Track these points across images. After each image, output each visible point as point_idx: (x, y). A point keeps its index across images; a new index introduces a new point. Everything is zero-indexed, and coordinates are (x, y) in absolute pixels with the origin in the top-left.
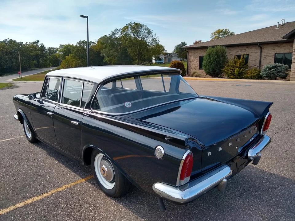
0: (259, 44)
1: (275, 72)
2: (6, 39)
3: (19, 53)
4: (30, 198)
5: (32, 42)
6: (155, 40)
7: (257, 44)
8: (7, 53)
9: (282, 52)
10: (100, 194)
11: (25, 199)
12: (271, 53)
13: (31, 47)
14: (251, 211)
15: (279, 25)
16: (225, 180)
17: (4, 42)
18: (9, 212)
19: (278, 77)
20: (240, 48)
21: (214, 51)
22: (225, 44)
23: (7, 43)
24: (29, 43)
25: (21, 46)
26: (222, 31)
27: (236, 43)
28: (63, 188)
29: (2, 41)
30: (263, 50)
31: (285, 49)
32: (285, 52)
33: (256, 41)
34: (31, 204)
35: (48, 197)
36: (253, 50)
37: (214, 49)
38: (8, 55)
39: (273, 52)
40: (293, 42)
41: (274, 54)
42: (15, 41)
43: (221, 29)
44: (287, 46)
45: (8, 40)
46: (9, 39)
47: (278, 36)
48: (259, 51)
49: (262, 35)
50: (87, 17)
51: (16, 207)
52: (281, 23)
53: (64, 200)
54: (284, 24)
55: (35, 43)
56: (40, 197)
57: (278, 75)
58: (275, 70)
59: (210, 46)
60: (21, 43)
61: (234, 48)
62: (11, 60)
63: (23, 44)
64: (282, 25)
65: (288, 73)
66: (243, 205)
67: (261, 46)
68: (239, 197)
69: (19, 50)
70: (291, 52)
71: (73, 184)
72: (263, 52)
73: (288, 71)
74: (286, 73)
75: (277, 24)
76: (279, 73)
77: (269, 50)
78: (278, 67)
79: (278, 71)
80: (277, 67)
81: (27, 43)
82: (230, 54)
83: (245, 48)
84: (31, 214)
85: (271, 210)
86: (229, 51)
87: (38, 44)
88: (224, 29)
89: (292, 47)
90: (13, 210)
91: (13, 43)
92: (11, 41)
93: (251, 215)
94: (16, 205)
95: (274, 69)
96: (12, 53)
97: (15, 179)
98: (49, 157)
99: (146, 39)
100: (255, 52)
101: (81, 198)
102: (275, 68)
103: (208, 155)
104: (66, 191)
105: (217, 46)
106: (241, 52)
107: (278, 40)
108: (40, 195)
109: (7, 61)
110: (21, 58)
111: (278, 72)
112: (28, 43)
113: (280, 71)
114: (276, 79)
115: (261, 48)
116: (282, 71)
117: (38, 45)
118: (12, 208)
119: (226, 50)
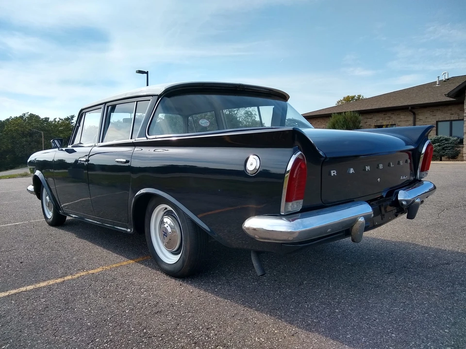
0: (410, 108)
1: (439, 148)
2: (25, 114)
3: (42, 133)
4: (45, 281)
5: (63, 117)
6: (249, 113)
7: (408, 108)
8: (24, 135)
9: (447, 119)
10: (158, 275)
11: (36, 282)
12: (430, 120)
13: (61, 126)
14: (409, 288)
15: (440, 81)
16: (362, 220)
17: (21, 117)
18: (8, 296)
19: (443, 156)
20: (382, 115)
21: (341, 120)
22: (358, 110)
23: (25, 120)
24: (59, 120)
25: (46, 124)
26: (353, 98)
27: (376, 108)
28: (99, 270)
29: (18, 116)
30: (417, 117)
31: (453, 114)
32: (452, 119)
33: (406, 104)
34: (44, 287)
35: (73, 280)
36: (402, 117)
37: (341, 117)
38: (26, 137)
39: (433, 120)
40: (463, 103)
41: (435, 122)
42: (37, 117)
43: (351, 95)
44: (455, 109)
45: (27, 115)
46: (29, 114)
47: (439, 95)
48: (411, 118)
49: (415, 96)
50: (147, 73)
51: (20, 291)
52: (443, 78)
53: (99, 282)
54: (448, 79)
55: (67, 119)
56: (59, 279)
57: (443, 152)
58: (439, 146)
59: (335, 113)
60: (47, 119)
61: (372, 116)
62: (30, 144)
63: (50, 120)
64: (445, 81)
65: (460, 150)
66: (396, 283)
67: (414, 110)
68: (388, 274)
69: (43, 129)
70: (462, 118)
71: (114, 266)
72: (418, 120)
73: (460, 147)
74: (456, 150)
75: (437, 80)
76: (445, 150)
77: (427, 117)
78: (443, 140)
79: (443, 146)
80: (441, 141)
81: (55, 119)
82: (367, 124)
83: (389, 114)
84: (43, 298)
85: (443, 287)
86: (365, 120)
87: (73, 121)
88: (356, 96)
89: (463, 110)
90: (15, 294)
91: (34, 119)
92: (32, 116)
93: (410, 293)
94: (20, 289)
95: (437, 144)
96: (31, 134)
97: (21, 263)
98: (78, 240)
99: (236, 112)
100: (405, 120)
101: (127, 280)
102: (439, 142)
103: (332, 175)
104: (103, 274)
105: (345, 112)
106: (383, 121)
107: (439, 101)
108: (61, 277)
109: (23, 146)
110: (44, 142)
111: (443, 149)
112: (57, 120)
113: (446, 147)
114: (441, 160)
115: (414, 114)
116: (449, 147)
117: (72, 123)
118: (13, 292)
119: (361, 118)
